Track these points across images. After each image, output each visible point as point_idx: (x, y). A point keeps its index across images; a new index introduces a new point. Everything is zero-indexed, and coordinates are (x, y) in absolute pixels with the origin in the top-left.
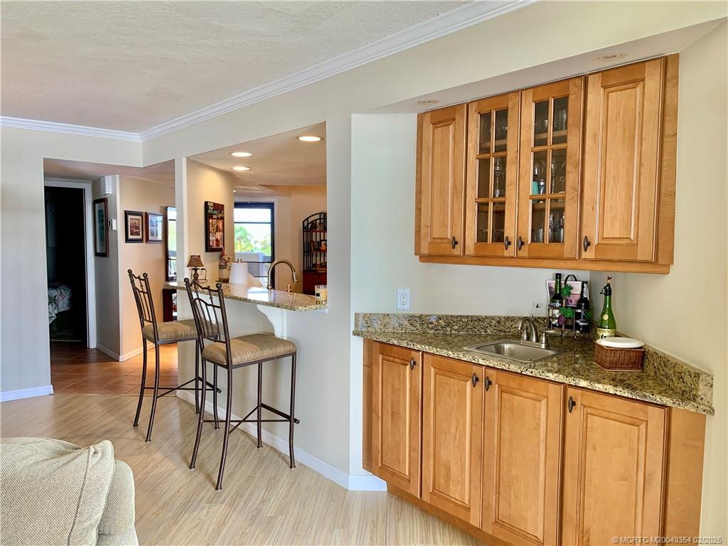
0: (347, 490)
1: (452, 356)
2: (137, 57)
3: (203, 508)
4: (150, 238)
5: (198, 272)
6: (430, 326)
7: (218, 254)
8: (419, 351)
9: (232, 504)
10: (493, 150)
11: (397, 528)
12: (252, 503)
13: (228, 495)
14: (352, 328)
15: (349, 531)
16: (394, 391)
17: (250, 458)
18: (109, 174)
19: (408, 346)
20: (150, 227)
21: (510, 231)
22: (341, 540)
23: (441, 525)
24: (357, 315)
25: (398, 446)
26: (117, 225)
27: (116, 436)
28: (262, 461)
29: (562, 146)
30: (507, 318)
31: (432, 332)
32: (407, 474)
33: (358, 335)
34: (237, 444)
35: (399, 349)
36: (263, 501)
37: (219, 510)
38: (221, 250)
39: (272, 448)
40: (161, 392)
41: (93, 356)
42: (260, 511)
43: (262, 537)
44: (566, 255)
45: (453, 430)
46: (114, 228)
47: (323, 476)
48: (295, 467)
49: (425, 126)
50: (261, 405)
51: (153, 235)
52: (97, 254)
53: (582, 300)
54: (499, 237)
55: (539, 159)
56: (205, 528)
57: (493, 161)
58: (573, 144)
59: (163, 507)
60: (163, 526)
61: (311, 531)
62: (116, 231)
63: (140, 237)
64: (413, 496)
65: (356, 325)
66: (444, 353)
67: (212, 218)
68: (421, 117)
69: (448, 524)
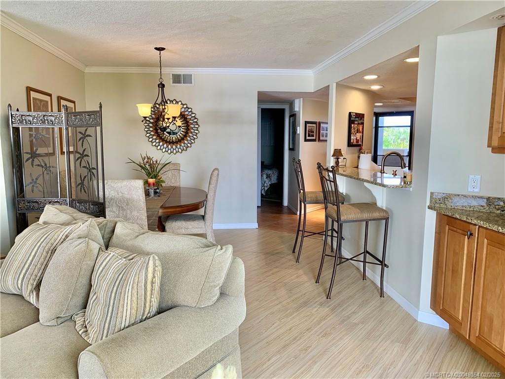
0: (416, 321)
1: (501, 231)
2: (293, 21)
3: (316, 307)
4: (321, 138)
5: (340, 160)
6: (497, 207)
7: (358, 148)
8: (475, 225)
9: (333, 309)
11: (445, 356)
12: (345, 312)
13: (332, 304)
14: (428, 204)
15: (406, 346)
16: (455, 254)
17: (356, 285)
18: (297, 99)
19: (467, 220)
20: (321, 132)
22: (398, 351)
23: (486, 364)
24: (432, 194)
25: (455, 296)
26: (300, 130)
27: (282, 256)
28: (364, 288)
31: (499, 212)
32: (460, 318)
33: (432, 209)
34: (350, 275)
35: (460, 222)
36: (354, 313)
37: (325, 310)
38: (360, 146)
39: (373, 282)
40: (306, 234)
41: (285, 210)
42: (349, 318)
43: (345, 333)
45: (498, 291)
46: (298, 133)
47: (402, 307)
48: (384, 297)
49: (503, 37)
50: (366, 252)
51: (323, 136)
52: (290, 149)
56: (312, 318)
59: (293, 300)
60: (289, 311)
61: (378, 339)
62: (299, 134)
63: (314, 138)
64: (463, 336)
65: (431, 202)
66: (495, 228)
67: (354, 123)
68: (500, 30)
69: (493, 365)
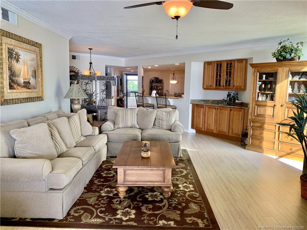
0: (188, 132)
1: (211, 105)
6: (205, 102)
10: (219, 70)
16: (199, 113)
21: (222, 84)
24: (191, 100)
25: (199, 123)
29: (231, 71)
30: (219, 100)
32: (201, 127)
35: (201, 105)
44: (231, 88)
49: (206, 64)
53: (233, 96)
54: (219, 85)
55: (227, 72)
57: (219, 72)
58: (232, 71)
64: (202, 131)
65: (191, 102)
68: (205, 63)
